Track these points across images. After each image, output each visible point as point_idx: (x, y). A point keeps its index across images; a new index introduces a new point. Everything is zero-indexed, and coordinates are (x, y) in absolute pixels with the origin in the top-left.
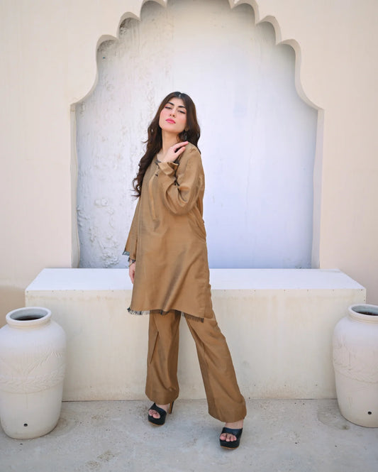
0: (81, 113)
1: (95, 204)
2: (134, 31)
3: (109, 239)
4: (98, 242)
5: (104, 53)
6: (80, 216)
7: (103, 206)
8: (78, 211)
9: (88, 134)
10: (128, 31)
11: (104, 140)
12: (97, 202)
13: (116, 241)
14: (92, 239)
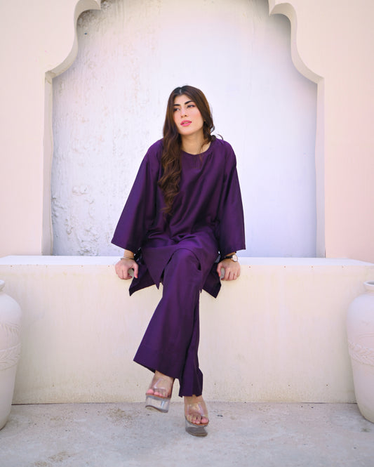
0: (60, 92)
1: (74, 192)
2: (119, 7)
3: (88, 231)
4: (76, 234)
5: (86, 29)
6: (56, 205)
7: (82, 194)
8: (53, 199)
9: (67, 114)
10: (112, 5)
11: (84, 121)
12: (75, 189)
13: (95, 233)
14: (68, 230)
